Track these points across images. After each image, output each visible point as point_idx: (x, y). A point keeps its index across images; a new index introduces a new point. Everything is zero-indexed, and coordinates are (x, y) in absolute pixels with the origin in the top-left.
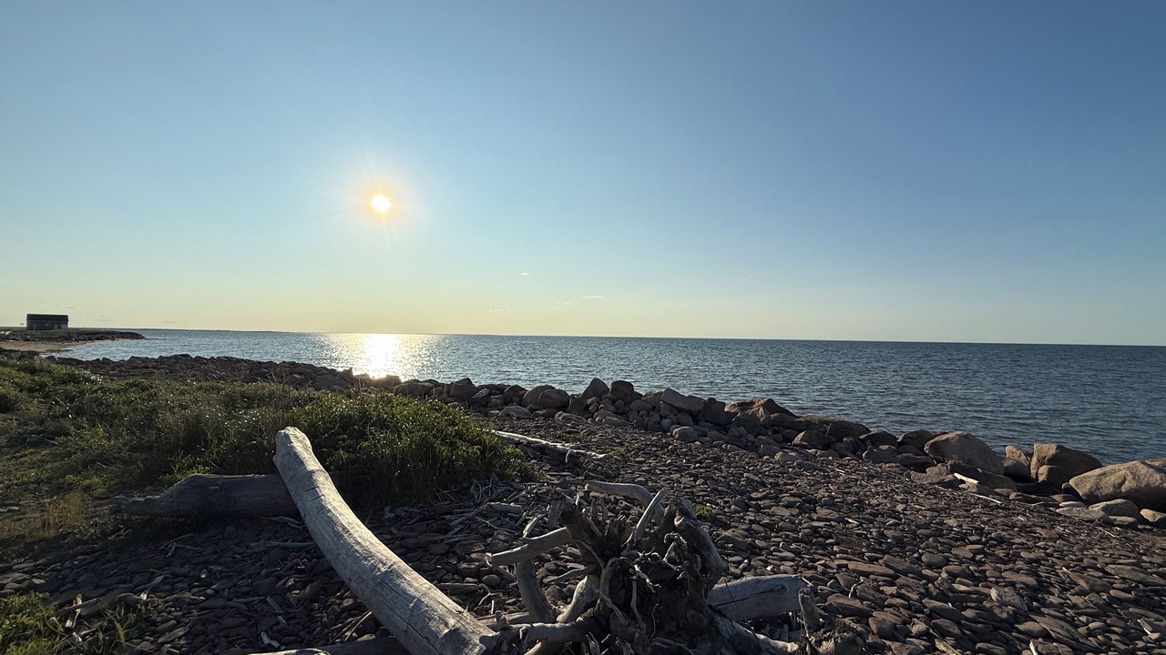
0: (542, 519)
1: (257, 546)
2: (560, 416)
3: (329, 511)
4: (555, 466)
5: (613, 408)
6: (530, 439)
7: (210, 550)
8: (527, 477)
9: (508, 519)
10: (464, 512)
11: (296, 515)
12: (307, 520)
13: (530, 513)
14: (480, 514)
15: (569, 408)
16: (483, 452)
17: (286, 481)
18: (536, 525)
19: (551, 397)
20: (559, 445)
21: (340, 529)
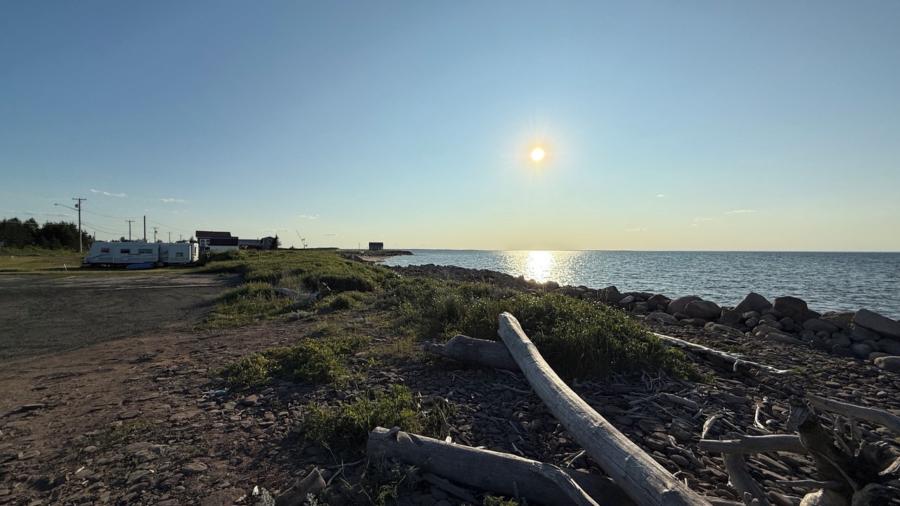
0: (720, 419)
1: (497, 386)
2: (710, 326)
3: (544, 373)
4: (720, 372)
5: (778, 324)
6: (689, 343)
7: (472, 383)
8: (695, 378)
9: (684, 411)
10: (639, 396)
11: (518, 371)
12: (528, 376)
13: (707, 410)
14: (655, 400)
15: (721, 319)
16: (649, 348)
17: (509, 347)
18: (714, 423)
19: (699, 308)
20: (724, 354)
21: (555, 388)
